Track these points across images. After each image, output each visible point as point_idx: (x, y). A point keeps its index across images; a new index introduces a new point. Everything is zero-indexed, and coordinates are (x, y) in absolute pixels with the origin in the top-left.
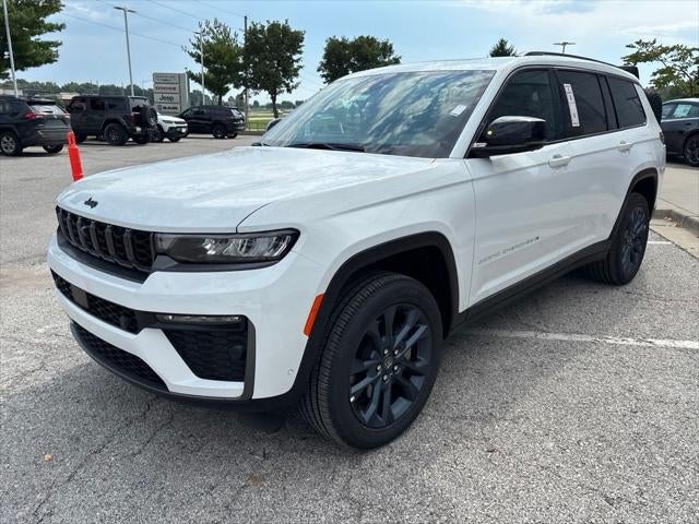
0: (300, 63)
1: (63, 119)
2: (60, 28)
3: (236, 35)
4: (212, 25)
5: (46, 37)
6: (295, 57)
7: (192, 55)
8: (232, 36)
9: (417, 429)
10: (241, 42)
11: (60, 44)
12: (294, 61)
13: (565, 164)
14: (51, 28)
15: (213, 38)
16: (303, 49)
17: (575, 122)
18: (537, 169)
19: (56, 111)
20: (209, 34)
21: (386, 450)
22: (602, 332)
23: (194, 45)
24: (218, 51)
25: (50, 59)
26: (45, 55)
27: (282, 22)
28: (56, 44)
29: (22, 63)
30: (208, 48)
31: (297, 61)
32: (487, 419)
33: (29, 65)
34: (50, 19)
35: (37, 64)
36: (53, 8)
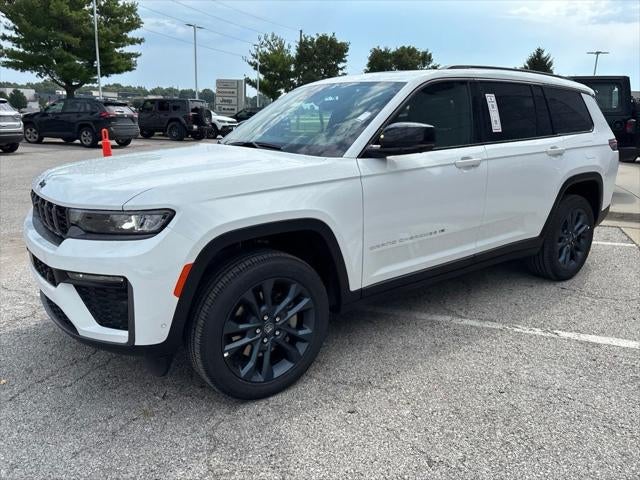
0: (344, 71)
1: (131, 118)
2: (140, 41)
3: (289, 47)
4: (269, 38)
5: (128, 49)
6: (340, 65)
7: (251, 64)
8: (286, 47)
9: (298, 389)
10: (293, 53)
11: (140, 55)
12: (338, 69)
13: (475, 165)
14: (133, 42)
15: (270, 49)
16: (347, 58)
17: (497, 127)
18: (439, 169)
19: (127, 111)
20: (266, 45)
21: (263, 402)
22: (515, 321)
23: (253, 55)
24: (274, 62)
25: (130, 68)
26: (126, 64)
27: (329, 35)
28: (136, 55)
29: (107, 72)
30: (264, 58)
31: (341, 69)
32: (362, 386)
33: (113, 73)
34: (131, 35)
35: (119, 72)
36: (135, 24)
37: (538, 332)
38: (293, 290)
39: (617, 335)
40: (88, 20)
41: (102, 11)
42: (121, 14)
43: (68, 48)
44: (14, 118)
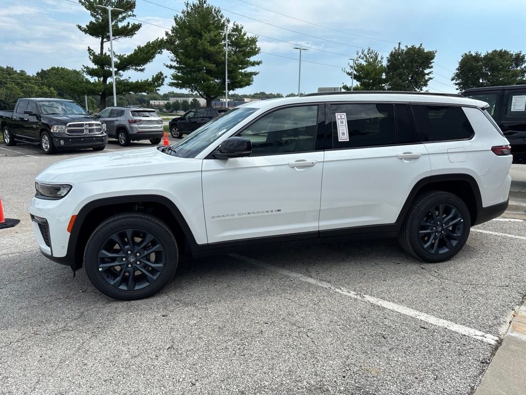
0: (431, 76)
2: (258, 63)
3: (382, 58)
4: (366, 52)
5: (250, 69)
6: (427, 71)
7: (349, 74)
8: (379, 59)
10: (385, 63)
11: (258, 73)
12: (425, 74)
13: (309, 166)
14: (253, 64)
15: (366, 61)
16: (432, 64)
17: (344, 138)
20: (363, 58)
23: (352, 67)
24: (367, 70)
25: (248, 84)
26: (247, 81)
27: (417, 46)
28: (255, 74)
29: (233, 86)
30: (360, 68)
31: (428, 74)
33: (237, 88)
34: (253, 59)
35: (241, 86)
36: (254, 52)
37: (352, 294)
38: (149, 238)
39: (410, 306)
40: (222, 51)
41: (233, 44)
42: (246, 45)
43: (209, 72)
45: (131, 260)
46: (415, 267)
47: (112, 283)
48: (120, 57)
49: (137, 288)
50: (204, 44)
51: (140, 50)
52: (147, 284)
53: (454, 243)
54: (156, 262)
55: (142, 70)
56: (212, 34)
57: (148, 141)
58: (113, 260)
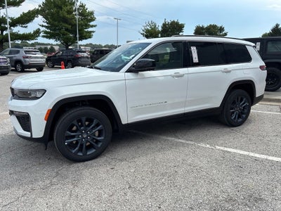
1: (87, 57)
2: (95, 26)
4: (150, 23)
5: (90, 29)
7: (142, 34)
8: (157, 26)
10: (160, 29)
13: (181, 76)
14: (92, 26)
15: (150, 27)
16: (183, 30)
19: (85, 55)
20: (148, 26)
23: (143, 30)
24: (151, 32)
25: (90, 37)
26: (89, 35)
27: (176, 21)
28: (94, 32)
29: (81, 39)
30: (147, 31)
33: (84, 39)
34: (92, 23)
35: (86, 39)
36: (93, 19)
37: (208, 146)
38: (95, 122)
40: (75, 18)
41: (80, 14)
42: (88, 15)
43: (67, 30)
44: (41, 58)
45: (84, 136)
46: (228, 130)
47: (73, 151)
48: (12, 19)
49: (88, 153)
50: (63, 13)
51: (24, 15)
52: (94, 150)
53: (244, 116)
54: (99, 136)
55: (26, 27)
56: (68, 7)
57: (35, 69)
58: (74, 137)
